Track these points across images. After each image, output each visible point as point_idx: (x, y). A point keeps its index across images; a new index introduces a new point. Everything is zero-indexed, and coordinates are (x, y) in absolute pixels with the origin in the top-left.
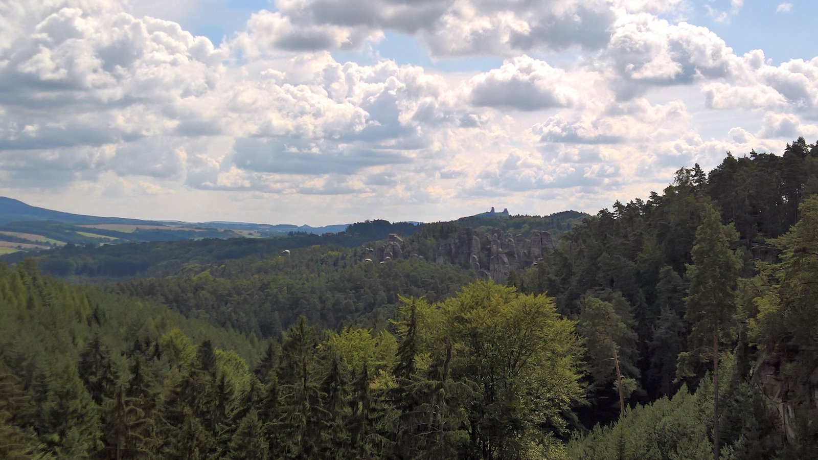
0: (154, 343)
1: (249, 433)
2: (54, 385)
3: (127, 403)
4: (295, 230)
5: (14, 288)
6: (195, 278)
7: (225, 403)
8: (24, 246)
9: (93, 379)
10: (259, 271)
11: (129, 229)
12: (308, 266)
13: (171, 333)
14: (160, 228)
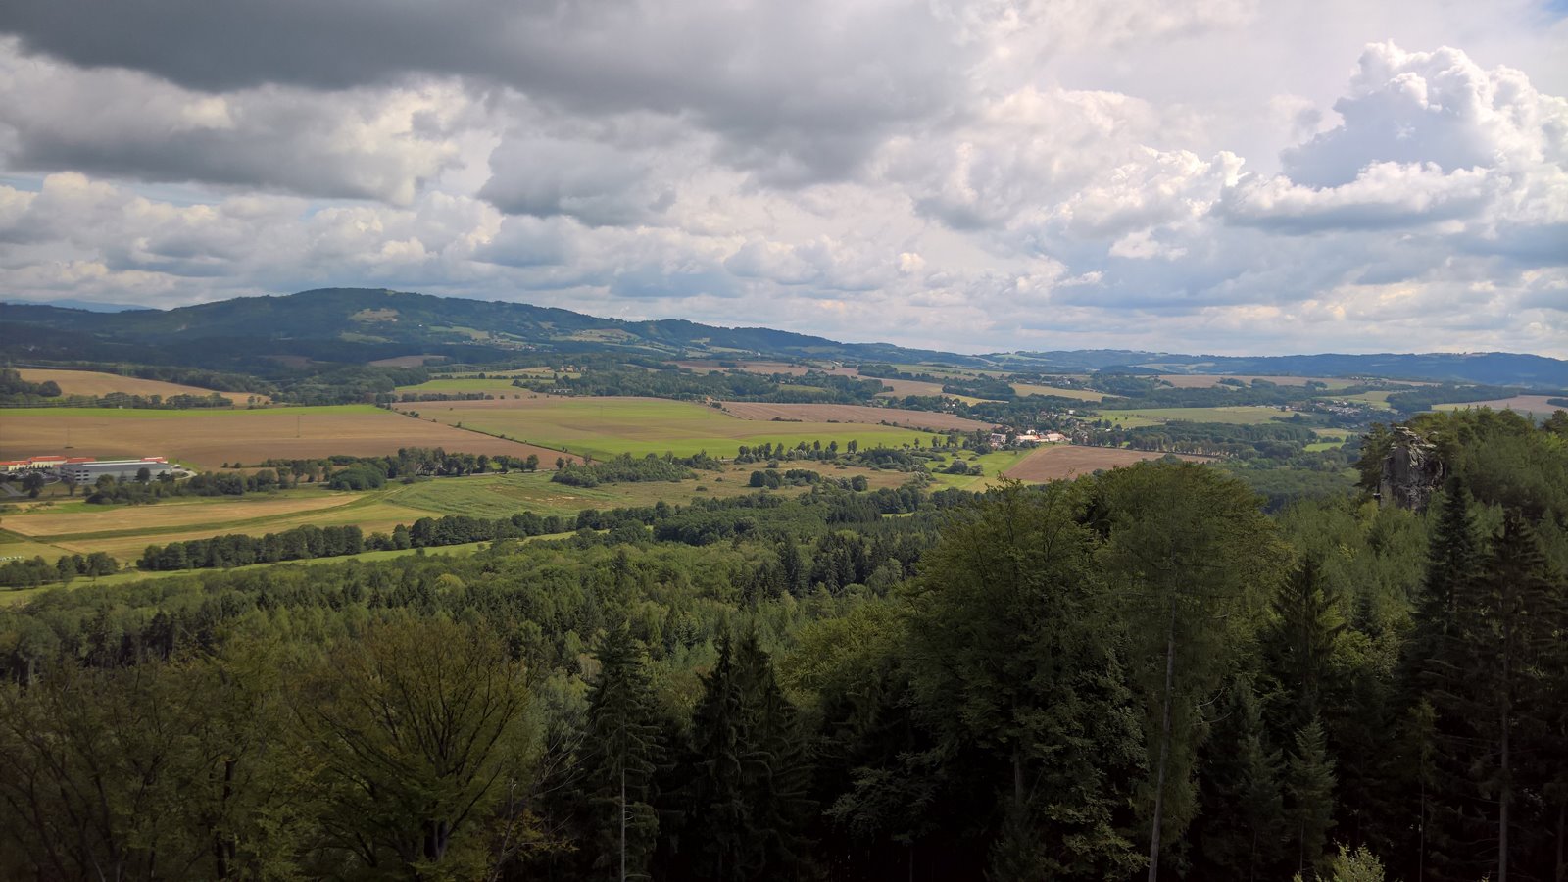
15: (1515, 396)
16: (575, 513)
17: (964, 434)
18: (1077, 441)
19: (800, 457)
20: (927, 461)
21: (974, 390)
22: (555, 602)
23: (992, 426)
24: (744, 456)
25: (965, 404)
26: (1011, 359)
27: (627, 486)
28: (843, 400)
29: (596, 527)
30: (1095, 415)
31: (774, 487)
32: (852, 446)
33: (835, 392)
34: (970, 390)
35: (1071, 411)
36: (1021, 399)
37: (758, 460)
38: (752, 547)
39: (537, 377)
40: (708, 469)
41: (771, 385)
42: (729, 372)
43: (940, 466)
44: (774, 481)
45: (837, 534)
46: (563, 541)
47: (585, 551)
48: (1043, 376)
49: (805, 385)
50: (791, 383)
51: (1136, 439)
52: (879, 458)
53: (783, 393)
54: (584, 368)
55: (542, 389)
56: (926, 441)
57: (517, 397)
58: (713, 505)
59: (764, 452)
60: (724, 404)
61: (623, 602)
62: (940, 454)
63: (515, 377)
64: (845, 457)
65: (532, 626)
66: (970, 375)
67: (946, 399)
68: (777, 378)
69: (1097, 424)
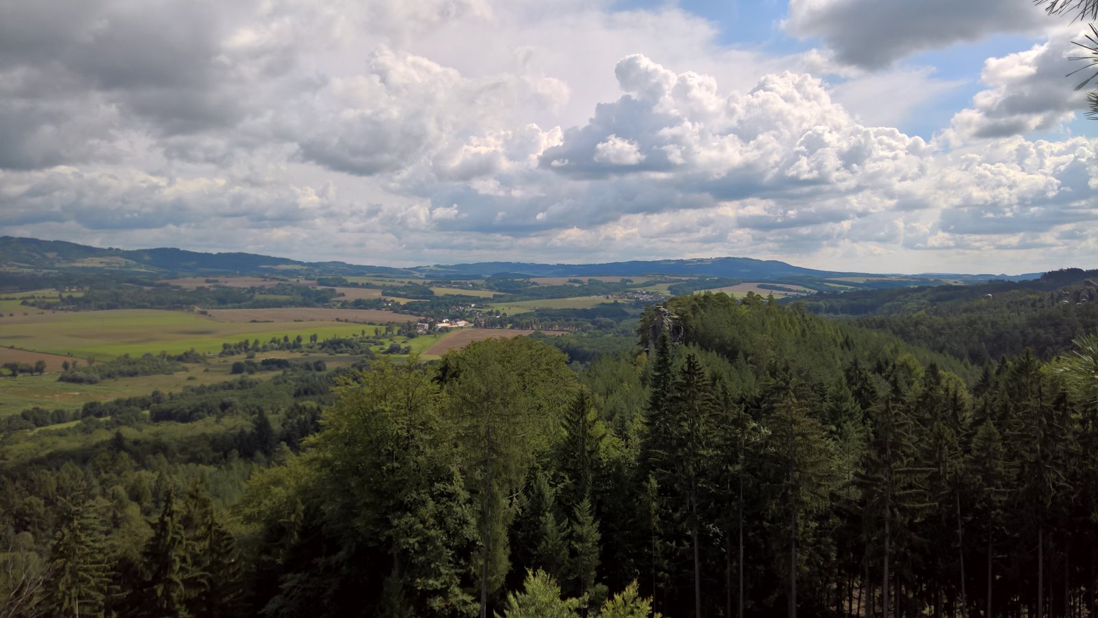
0: (892, 364)
4: (993, 278)
5: (791, 322)
6: (914, 316)
7: (957, 412)
9: (855, 388)
10: (966, 310)
11: (861, 281)
12: (1009, 307)
14: (884, 279)
15: (739, 284)
16: (80, 405)
17: (398, 325)
18: (477, 325)
19: (273, 348)
20: (371, 346)
21: (404, 293)
22: (58, 478)
23: (418, 318)
24: (227, 350)
25: (398, 304)
26: (431, 270)
27: (128, 380)
28: (305, 304)
29: (99, 415)
30: (489, 307)
31: (251, 372)
32: (314, 338)
33: (299, 298)
34: (402, 293)
35: (473, 305)
36: (438, 298)
37: (239, 353)
38: (232, 420)
39: (44, 297)
40: (197, 362)
41: (248, 295)
42: (214, 287)
43: (381, 349)
44: (252, 367)
45: (300, 404)
46: (68, 429)
47: (88, 436)
48: (453, 281)
49: (276, 294)
50: (264, 294)
51: (516, 322)
52: (335, 345)
53: (258, 301)
54: (87, 288)
55: (48, 307)
56: (370, 331)
57: (25, 314)
58: (201, 390)
59: (244, 346)
60: (210, 311)
61: (119, 473)
62: (381, 340)
63: (23, 298)
64: (308, 347)
65: (34, 500)
66: (402, 282)
67: (385, 301)
68: (253, 290)
69: (490, 313)
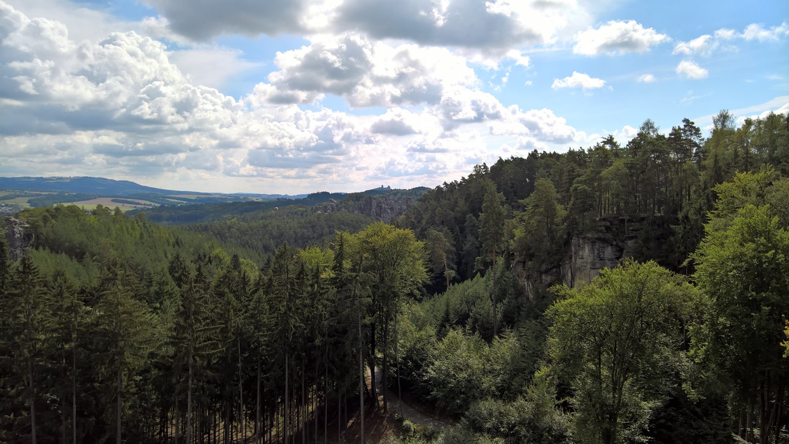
0: (208, 256)
1: (259, 301)
2: (156, 278)
3: (195, 287)
4: (280, 197)
5: (133, 229)
6: (229, 222)
7: (246, 286)
8: (138, 206)
9: (177, 275)
10: (262, 218)
11: (193, 197)
12: (288, 216)
13: (217, 251)
14: (210, 196)
15: (96, 198)
